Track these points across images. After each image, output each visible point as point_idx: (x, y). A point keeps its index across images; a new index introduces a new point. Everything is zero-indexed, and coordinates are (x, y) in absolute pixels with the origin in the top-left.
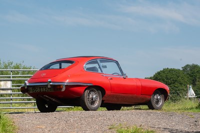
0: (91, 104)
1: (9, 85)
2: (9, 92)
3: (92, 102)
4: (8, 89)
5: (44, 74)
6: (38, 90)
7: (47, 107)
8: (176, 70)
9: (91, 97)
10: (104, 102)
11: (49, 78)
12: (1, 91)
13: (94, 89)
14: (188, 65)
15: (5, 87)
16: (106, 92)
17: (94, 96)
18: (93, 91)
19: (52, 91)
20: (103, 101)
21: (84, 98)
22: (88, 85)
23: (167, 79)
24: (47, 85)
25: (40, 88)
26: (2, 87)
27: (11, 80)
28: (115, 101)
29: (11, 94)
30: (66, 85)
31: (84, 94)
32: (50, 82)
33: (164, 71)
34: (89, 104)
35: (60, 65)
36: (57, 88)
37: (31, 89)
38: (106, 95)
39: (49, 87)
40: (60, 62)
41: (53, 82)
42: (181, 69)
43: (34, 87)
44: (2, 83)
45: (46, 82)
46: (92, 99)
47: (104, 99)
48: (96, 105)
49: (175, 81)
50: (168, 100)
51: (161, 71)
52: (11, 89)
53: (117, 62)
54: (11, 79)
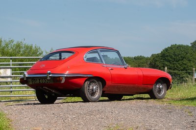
0: (92, 95)
1: (9, 72)
2: (9, 80)
3: (92, 93)
4: (8, 77)
5: (44, 66)
6: (38, 82)
7: (47, 97)
8: (185, 46)
9: (91, 88)
10: (105, 93)
11: (48, 69)
12: (1, 79)
13: (95, 80)
15: (4, 75)
16: (107, 82)
17: (94, 87)
18: (93, 82)
19: (52, 82)
20: (103, 92)
21: (84, 90)
22: (89, 76)
23: (175, 55)
24: (46, 77)
25: (40, 80)
26: (2, 75)
27: (11, 68)
28: (115, 91)
29: (11, 82)
30: (65, 77)
31: (84, 86)
32: (50, 74)
33: (172, 48)
34: (89, 95)
35: (60, 56)
36: (56, 80)
37: (30, 80)
38: (106, 86)
39: (49, 78)
40: (60, 52)
41: (52, 74)
42: (190, 45)
43: (33, 78)
44: (2, 71)
45: (46, 74)
46: (93, 90)
47: (105, 89)
48: (97, 96)
49: (183, 58)
50: (170, 89)
51: (168, 47)
52: (11, 77)
53: (118, 52)
54: (11, 66)
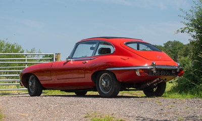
14: (169, 42)
42: (163, 46)
